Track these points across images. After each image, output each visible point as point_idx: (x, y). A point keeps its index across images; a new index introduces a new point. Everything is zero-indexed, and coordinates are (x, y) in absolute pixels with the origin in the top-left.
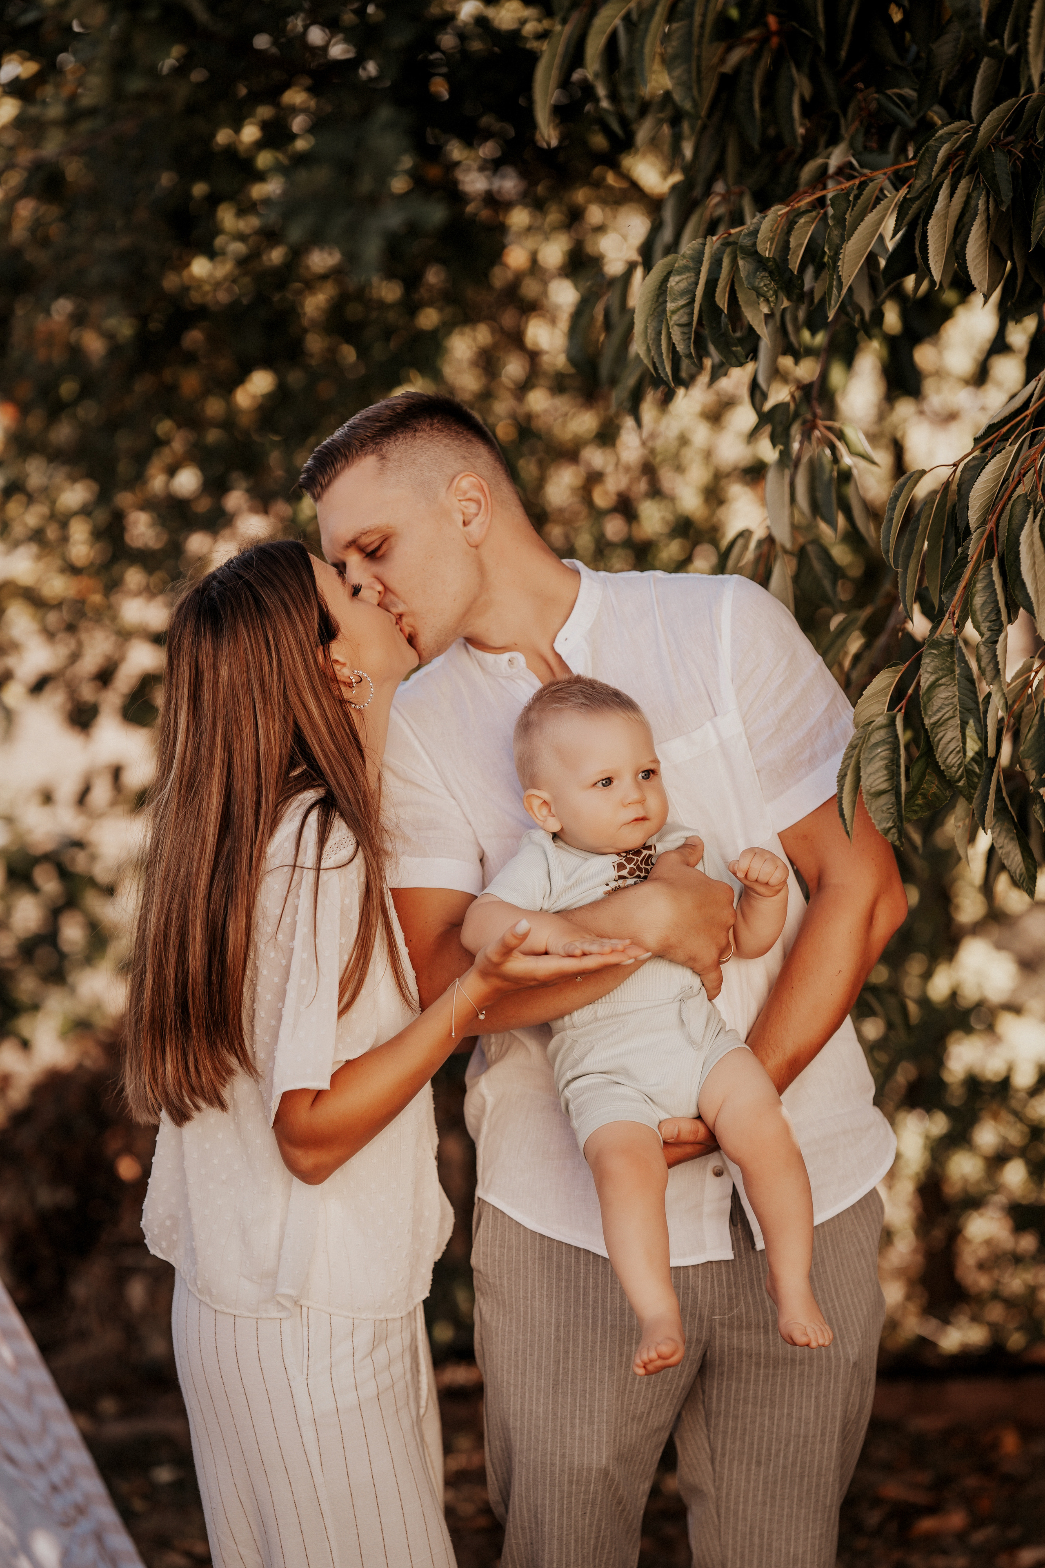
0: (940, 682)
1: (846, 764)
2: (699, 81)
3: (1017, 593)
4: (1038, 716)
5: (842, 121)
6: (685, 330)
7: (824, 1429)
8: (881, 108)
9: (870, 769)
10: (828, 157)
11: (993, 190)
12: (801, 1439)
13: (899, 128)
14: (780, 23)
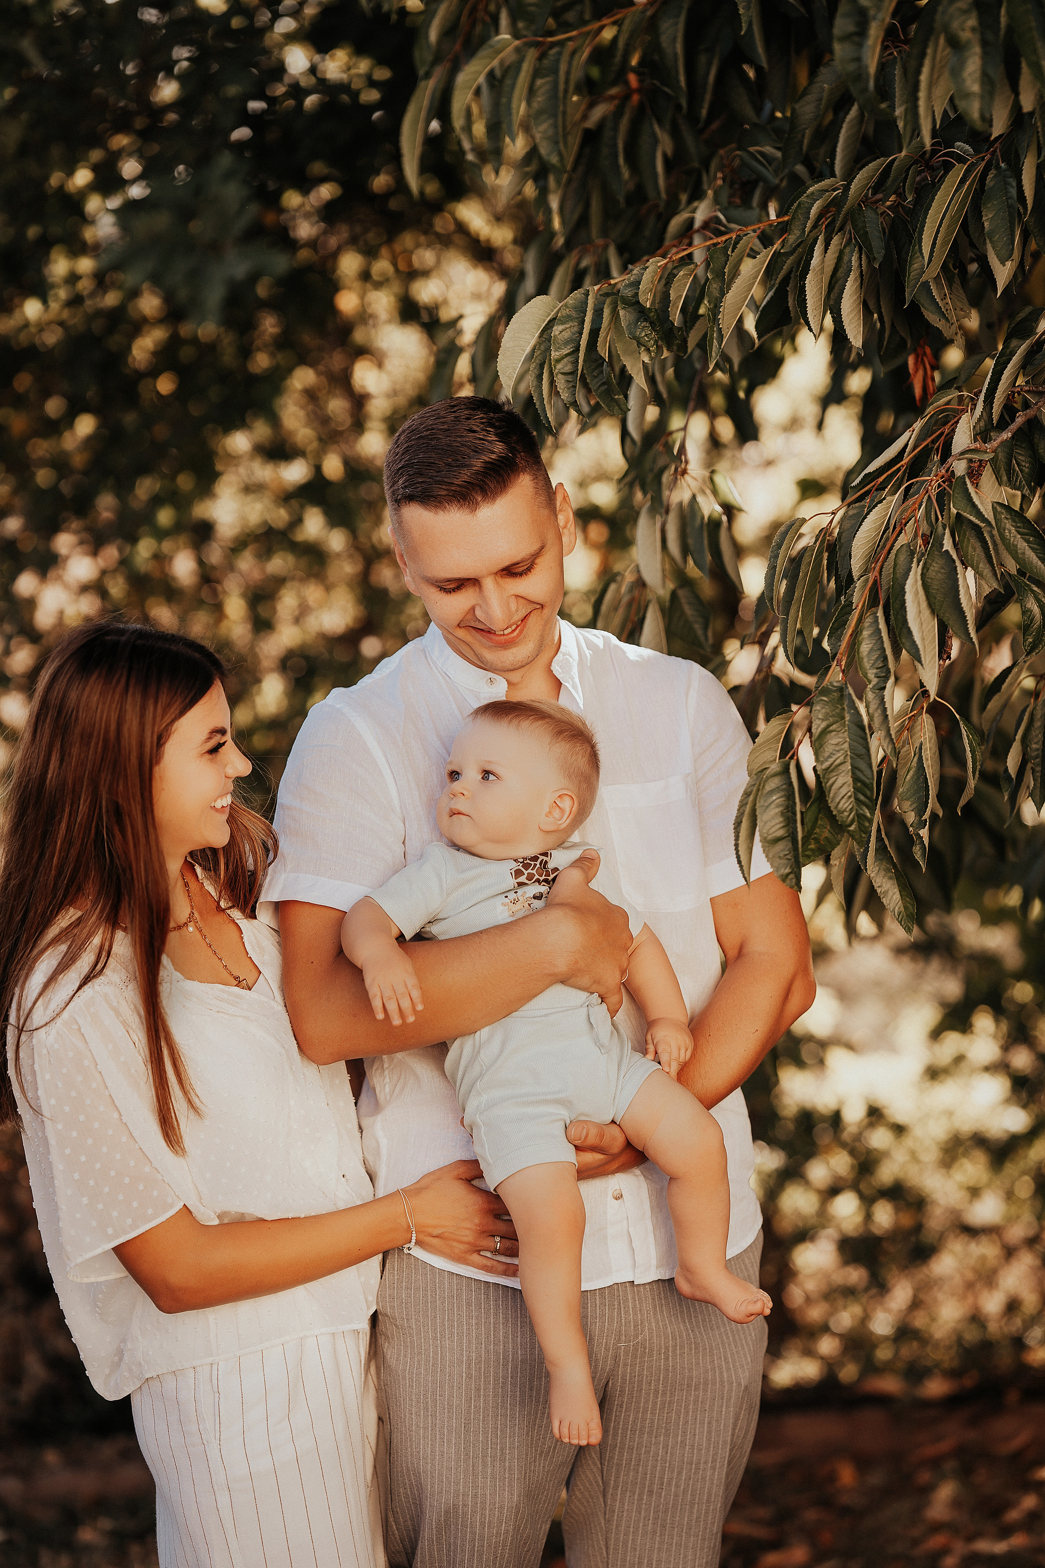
0: (831, 728)
1: (741, 811)
2: (565, 136)
3: (904, 640)
4: (916, 759)
5: (705, 178)
6: (570, 378)
7: (715, 1454)
8: (744, 164)
9: (766, 817)
10: (694, 211)
11: (864, 247)
12: (694, 1466)
13: (761, 184)
14: (641, 81)
